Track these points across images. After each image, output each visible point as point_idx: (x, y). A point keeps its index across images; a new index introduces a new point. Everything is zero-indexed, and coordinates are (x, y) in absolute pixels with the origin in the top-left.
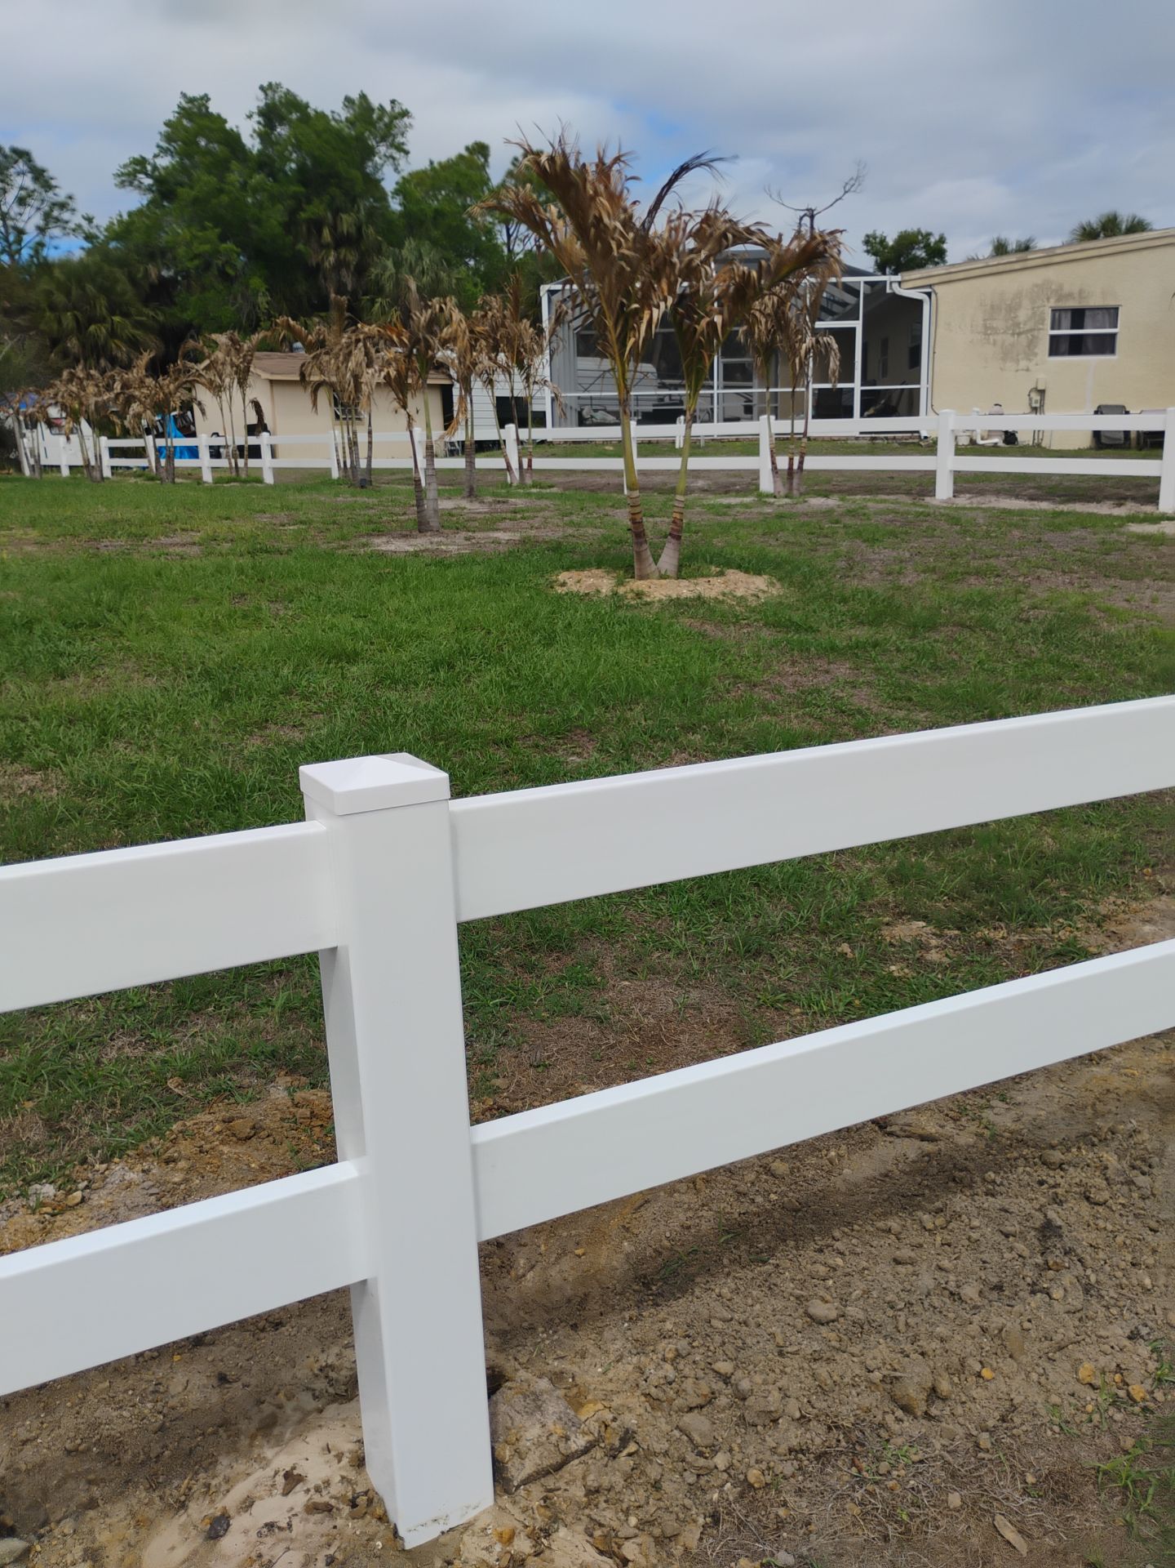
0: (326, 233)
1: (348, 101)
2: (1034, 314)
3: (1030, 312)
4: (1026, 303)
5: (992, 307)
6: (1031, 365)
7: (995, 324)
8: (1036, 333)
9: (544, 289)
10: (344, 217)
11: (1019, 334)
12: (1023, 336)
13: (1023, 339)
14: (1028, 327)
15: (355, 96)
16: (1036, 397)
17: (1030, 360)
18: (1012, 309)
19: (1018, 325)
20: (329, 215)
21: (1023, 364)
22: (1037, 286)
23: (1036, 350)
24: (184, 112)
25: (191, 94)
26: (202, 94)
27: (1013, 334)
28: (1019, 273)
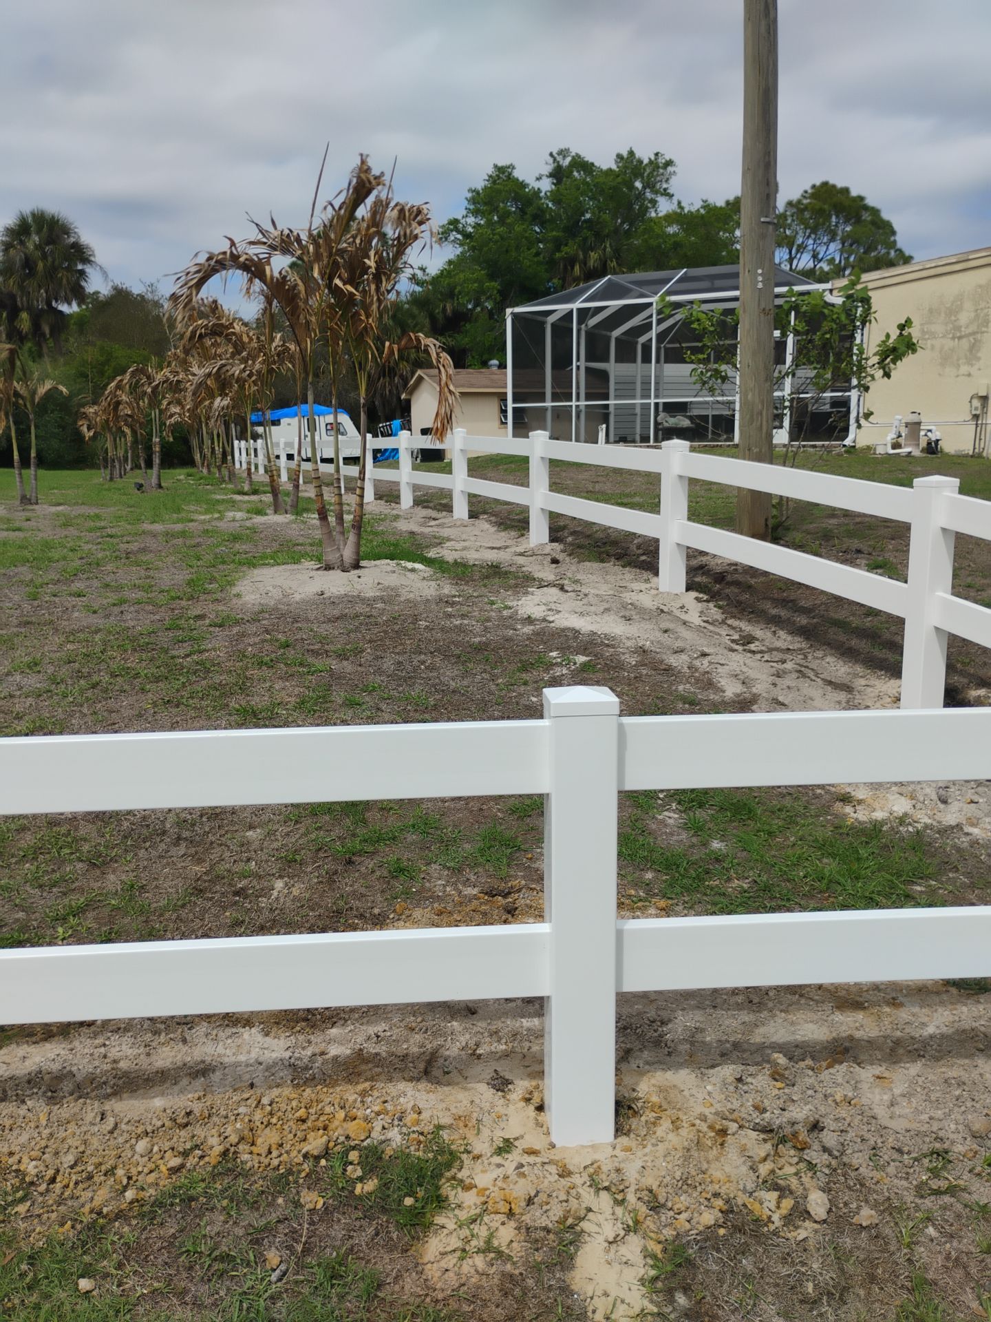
0: (577, 268)
1: (619, 156)
2: (977, 316)
3: (973, 315)
4: (968, 305)
5: (931, 311)
6: (973, 370)
7: (933, 328)
8: (979, 336)
9: (509, 311)
10: (592, 254)
11: (960, 338)
12: (964, 341)
13: (965, 344)
14: (970, 330)
15: (625, 154)
16: (976, 403)
17: (972, 365)
18: (953, 312)
19: (958, 328)
20: (581, 253)
21: (964, 369)
22: (980, 286)
23: (979, 355)
24: (493, 180)
25: (500, 165)
26: (508, 163)
27: (953, 338)
28: (961, 275)
